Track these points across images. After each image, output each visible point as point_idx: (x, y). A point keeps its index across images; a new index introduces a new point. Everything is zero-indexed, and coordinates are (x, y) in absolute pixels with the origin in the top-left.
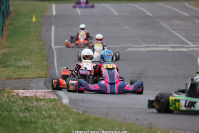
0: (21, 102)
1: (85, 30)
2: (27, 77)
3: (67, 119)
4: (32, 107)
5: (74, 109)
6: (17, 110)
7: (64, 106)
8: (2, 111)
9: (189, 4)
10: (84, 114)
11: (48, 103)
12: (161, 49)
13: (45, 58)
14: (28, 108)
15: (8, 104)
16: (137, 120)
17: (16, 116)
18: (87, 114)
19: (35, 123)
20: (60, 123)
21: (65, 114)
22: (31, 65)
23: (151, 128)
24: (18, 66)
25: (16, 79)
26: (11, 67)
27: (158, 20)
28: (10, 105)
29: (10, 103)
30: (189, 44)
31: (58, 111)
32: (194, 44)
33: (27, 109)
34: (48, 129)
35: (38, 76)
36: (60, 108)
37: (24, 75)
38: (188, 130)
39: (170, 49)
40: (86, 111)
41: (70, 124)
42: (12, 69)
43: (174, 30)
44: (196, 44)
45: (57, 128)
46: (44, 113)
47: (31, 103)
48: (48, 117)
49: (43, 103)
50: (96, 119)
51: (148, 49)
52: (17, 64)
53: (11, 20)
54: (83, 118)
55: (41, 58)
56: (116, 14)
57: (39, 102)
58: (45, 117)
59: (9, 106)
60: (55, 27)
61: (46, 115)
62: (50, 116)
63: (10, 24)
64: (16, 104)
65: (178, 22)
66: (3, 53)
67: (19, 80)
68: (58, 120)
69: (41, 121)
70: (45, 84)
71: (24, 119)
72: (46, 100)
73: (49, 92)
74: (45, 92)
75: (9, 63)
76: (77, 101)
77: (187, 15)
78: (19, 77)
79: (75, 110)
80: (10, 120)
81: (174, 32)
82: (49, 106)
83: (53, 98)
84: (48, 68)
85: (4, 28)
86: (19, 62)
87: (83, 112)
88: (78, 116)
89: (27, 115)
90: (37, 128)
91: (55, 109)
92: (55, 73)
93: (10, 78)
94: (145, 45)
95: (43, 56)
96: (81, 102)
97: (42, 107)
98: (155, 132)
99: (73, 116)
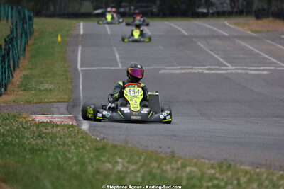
0: (35, 128)
2: (48, 101)
3: (83, 147)
4: (47, 133)
5: (92, 135)
6: (29, 137)
7: (82, 132)
8: (13, 138)
9: (230, 23)
10: (102, 141)
11: (64, 129)
12: (196, 71)
13: (70, 80)
14: (42, 134)
16: (160, 147)
17: (27, 143)
18: (105, 141)
19: (47, 151)
20: (74, 151)
21: (81, 141)
22: (54, 89)
23: (173, 157)
24: (40, 90)
25: (36, 103)
26: (32, 90)
27: (194, 40)
28: (22, 131)
29: (23, 129)
30: (227, 66)
31: (74, 138)
32: (233, 66)
33: (40, 136)
34: (60, 158)
35: (61, 100)
36: (77, 135)
37: (45, 99)
38: (214, 159)
39: (206, 72)
40: (104, 138)
41: (85, 151)
42: (33, 92)
43: (211, 50)
44: (235, 66)
45: (71, 156)
46: (58, 139)
47: (46, 129)
49: (59, 129)
50: (116, 146)
51: (183, 71)
52: (38, 87)
54: (101, 145)
55: (65, 81)
56: (149, 33)
57: (54, 128)
58: (59, 145)
60: (82, 47)
61: (60, 142)
62: (64, 144)
64: (28, 131)
65: (217, 42)
66: (24, 75)
67: (38, 105)
69: (54, 149)
70: (67, 109)
71: (35, 147)
72: (63, 125)
73: (70, 118)
75: (29, 86)
77: (227, 34)
78: (40, 101)
79: (93, 137)
81: (211, 53)
82: (64, 132)
83: (71, 123)
84: (72, 92)
85: (27, 48)
86: (41, 85)
87: (101, 139)
88: (95, 143)
89: (39, 142)
90: (48, 156)
91: (70, 134)
92: (79, 98)
93: (29, 103)
95: (67, 78)
96: (102, 129)
97: (57, 134)
98: (176, 161)
99: (89, 144)
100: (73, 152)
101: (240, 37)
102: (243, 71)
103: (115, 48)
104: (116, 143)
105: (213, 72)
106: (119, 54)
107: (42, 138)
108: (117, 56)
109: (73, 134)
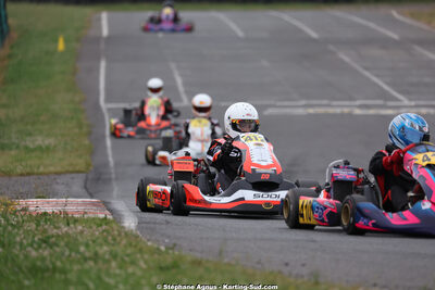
0: (34, 226)
1: (161, 93)
2: (46, 171)
3: (133, 263)
4: (58, 236)
5: (148, 240)
6: (24, 241)
7: (126, 234)
9: (398, 13)
10: (171, 252)
11: (91, 227)
12: (338, 111)
13: (85, 130)
14: (48, 237)
15: (5, 229)
17: (22, 257)
18: (177, 252)
19: (63, 271)
20: (118, 271)
21: (128, 251)
22: (55, 146)
23: (317, 283)
24: (26, 148)
25: (22, 175)
26: (11, 149)
27: (331, 47)
28: (10, 233)
29: (10, 228)
30: (397, 100)
31: (113, 245)
32: (410, 100)
33: (45, 241)
34: (92, 286)
35: (71, 169)
36: (118, 239)
37: (39, 168)
39: (358, 112)
40: (175, 246)
41: (139, 273)
42: (13, 153)
43: (366, 69)
44: (415, 100)
45: (112, 281)
46: (82, 249)
47: (55, 227)
48: (90, 258)
49: (80, 228)
50: (197, 263)
51: (311, 111)
52: (23, 143)
53: (12, 47)
54: (169, 260)
55: (77, 130)
56: (240, 34)
57: (72, 226)
58: (86, 259)
59: (6, 235)
60: (108, 61)
61: (87, 254)
62: (96, 257)
63: (10, 56)
64: (21, 232)
67: (27, 178)
68: (114, 264)
69: (76, 267)
70: (85, 187)
71: (39, 263)
72: (87, 220)
73: (93, 204)
74: (85, 204)
75: (6, 142)
76: (155, 223)
77: (396, 37)
78: (28, 170)
79: (149, 243)
80: (9, 265)
81: (367, 74)
82: (93, 235)
83: (102, 216)
84: (92, 152)
86: (28, 138)
87: (167, 248)
88: (156, 256)
89: (46, 253)
90: (67, 282)
91: (106, 241)
92: (106, 164)
93: (8, 174)
94: (303, 102)
95: (80, 126)
96: (164, 226)
97: (79, 237)
99: (146, 256)
100: (116, 275)
101: (421, 43)
102: (432, 111)
103: (173, 66)
104: (198, 255)
105: (372, 112)
106: (181, 75)
107: (51, 246)
108: (179, 81)
109: (110, 238)
